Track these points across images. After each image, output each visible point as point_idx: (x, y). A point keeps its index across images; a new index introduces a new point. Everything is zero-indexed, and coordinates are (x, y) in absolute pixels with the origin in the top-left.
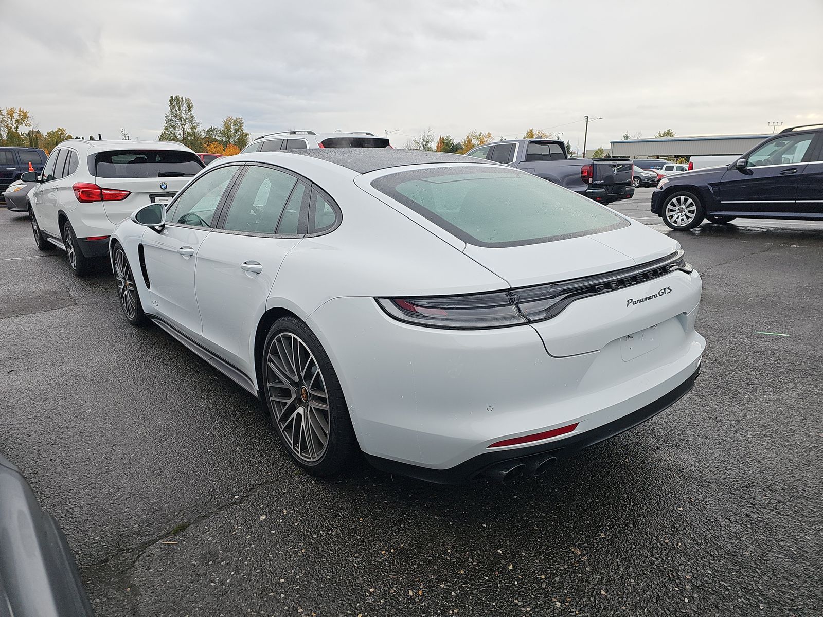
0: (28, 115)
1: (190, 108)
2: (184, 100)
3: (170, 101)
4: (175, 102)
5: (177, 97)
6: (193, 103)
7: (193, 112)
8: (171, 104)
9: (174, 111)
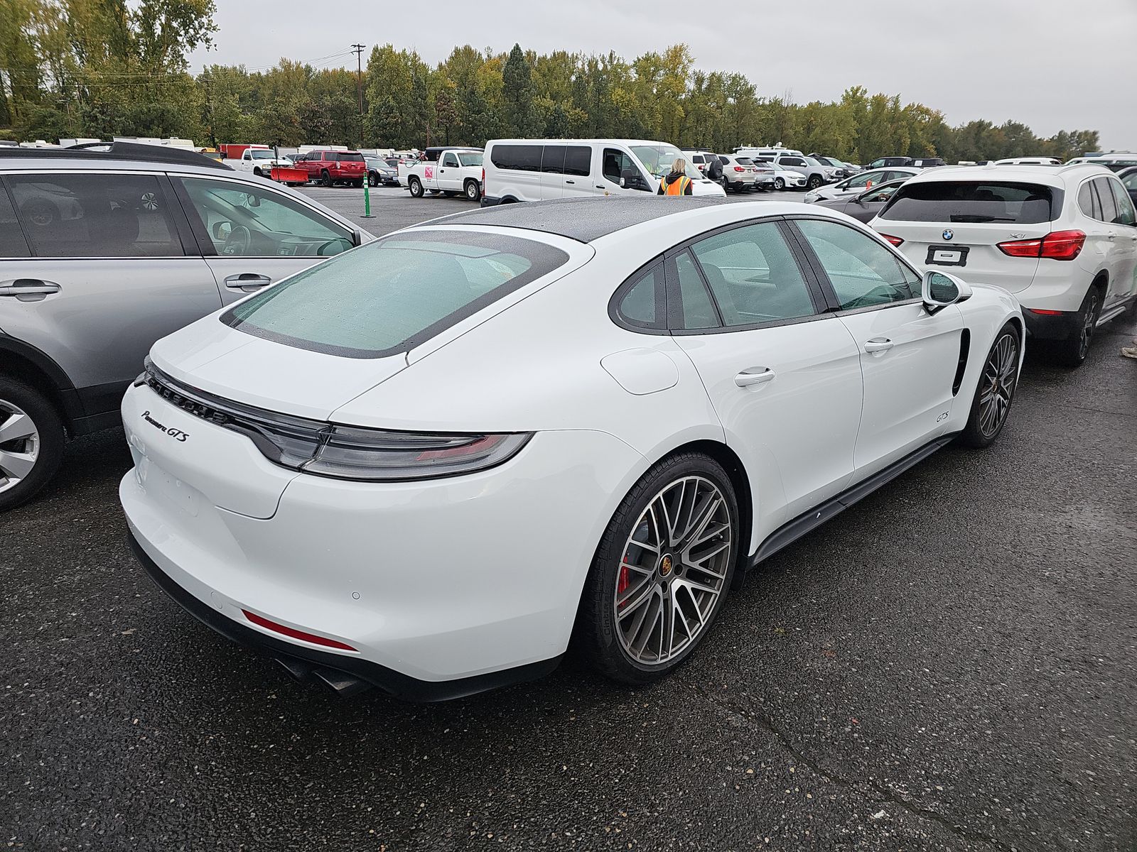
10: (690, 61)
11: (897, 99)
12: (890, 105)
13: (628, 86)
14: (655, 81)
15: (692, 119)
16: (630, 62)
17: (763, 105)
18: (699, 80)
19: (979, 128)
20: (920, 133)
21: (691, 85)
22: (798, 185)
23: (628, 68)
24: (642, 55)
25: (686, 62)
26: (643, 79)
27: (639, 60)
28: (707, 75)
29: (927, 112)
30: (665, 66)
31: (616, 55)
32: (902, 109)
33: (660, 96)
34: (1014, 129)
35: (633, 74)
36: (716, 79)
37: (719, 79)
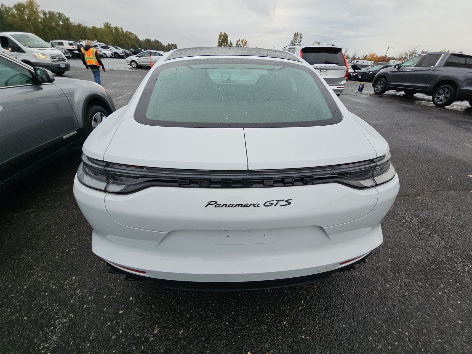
0: (247, 42)
1: (301, 38)
2: (300, 34)
3: (294, 35)
4: (296, 35)
5: (298, 33)
6: (303, 36)
7: (302, 39)
8: (294, 36)
9: (295, 39)
10: (38, 6)
11: (122, 28)
12: (120, 30)
13: (13, 15)
14: (25, 14)
15: (47, 29)
16: (12, 6)
17: (75, 26)
18: (45, 14)
19: (148, 41)
20: (133, 41)
21: (42, 16)
22: (111, 56)
23: (11, 9)
24: (16, 3)
25: (36, 6)
26: (20, 13)
27: (15, 5)
28: (47, 12)
29: (132, 34)
30: (27, 7)
31: (4, 4)
32: (125, 32)
33: (29, 19)
34: (157, 42)
35: (14, 11)
36: (51, 14)
37: (53, 14)
